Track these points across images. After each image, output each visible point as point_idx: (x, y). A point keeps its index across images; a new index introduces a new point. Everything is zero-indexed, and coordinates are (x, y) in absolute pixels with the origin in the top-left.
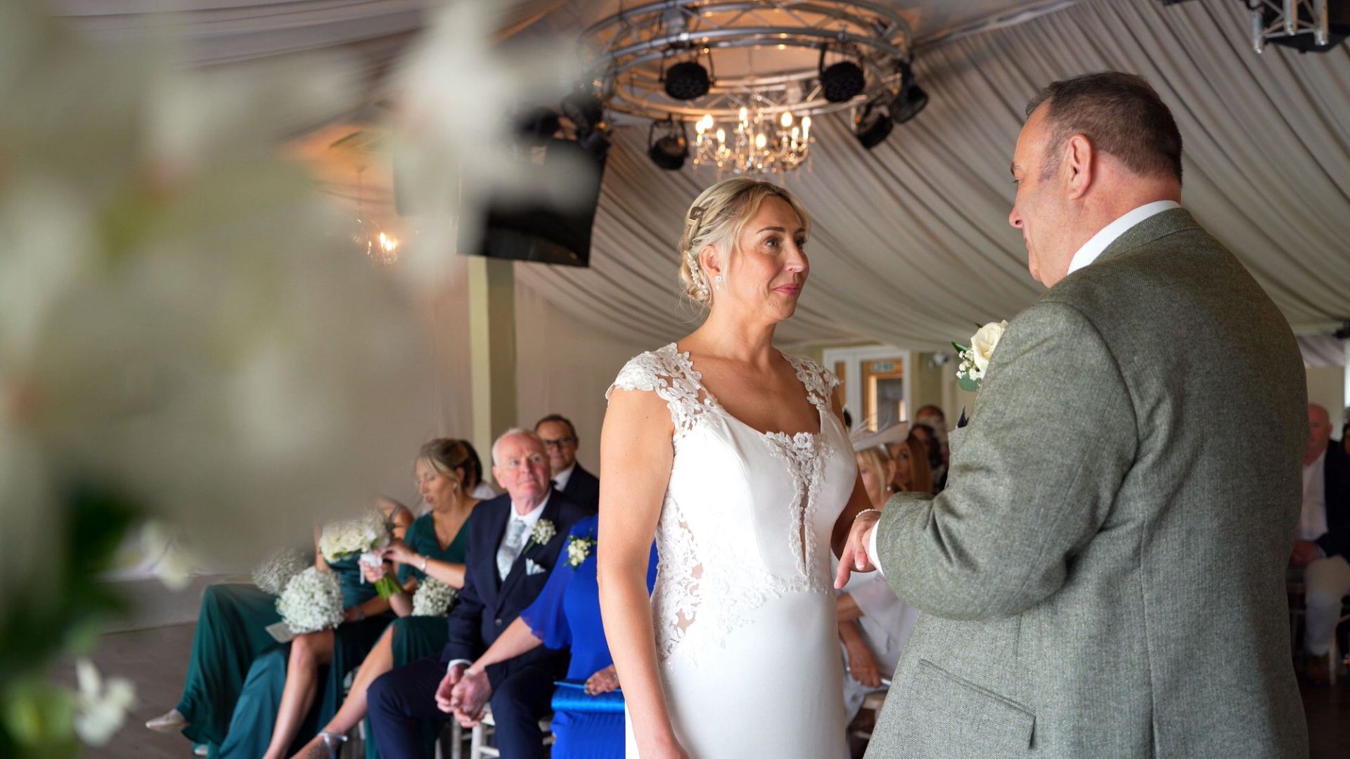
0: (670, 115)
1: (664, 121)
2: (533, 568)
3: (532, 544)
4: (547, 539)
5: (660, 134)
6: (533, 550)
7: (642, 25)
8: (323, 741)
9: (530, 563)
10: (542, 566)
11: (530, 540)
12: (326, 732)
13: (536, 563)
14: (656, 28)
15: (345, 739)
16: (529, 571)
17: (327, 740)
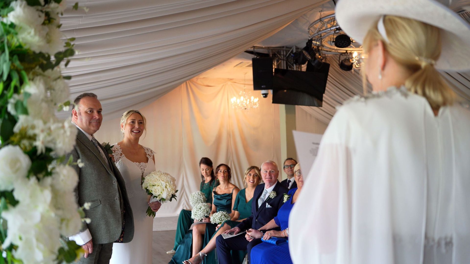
0: (347, 51)
1: (345, 53)
2: (268, 206)
3: (269, 198)
4: (273, 197)
5: (343, 58)
6: (269, 200)
7: (328, 23)
8: (199, 255)
9: (267, 204)
10: (271, 205)
11: (269, 197)
12: (201, 252)
13: (269, 204)
14: (332, 23)
15: (206, 255)
16: (267, 207)
17: (201, 255)
